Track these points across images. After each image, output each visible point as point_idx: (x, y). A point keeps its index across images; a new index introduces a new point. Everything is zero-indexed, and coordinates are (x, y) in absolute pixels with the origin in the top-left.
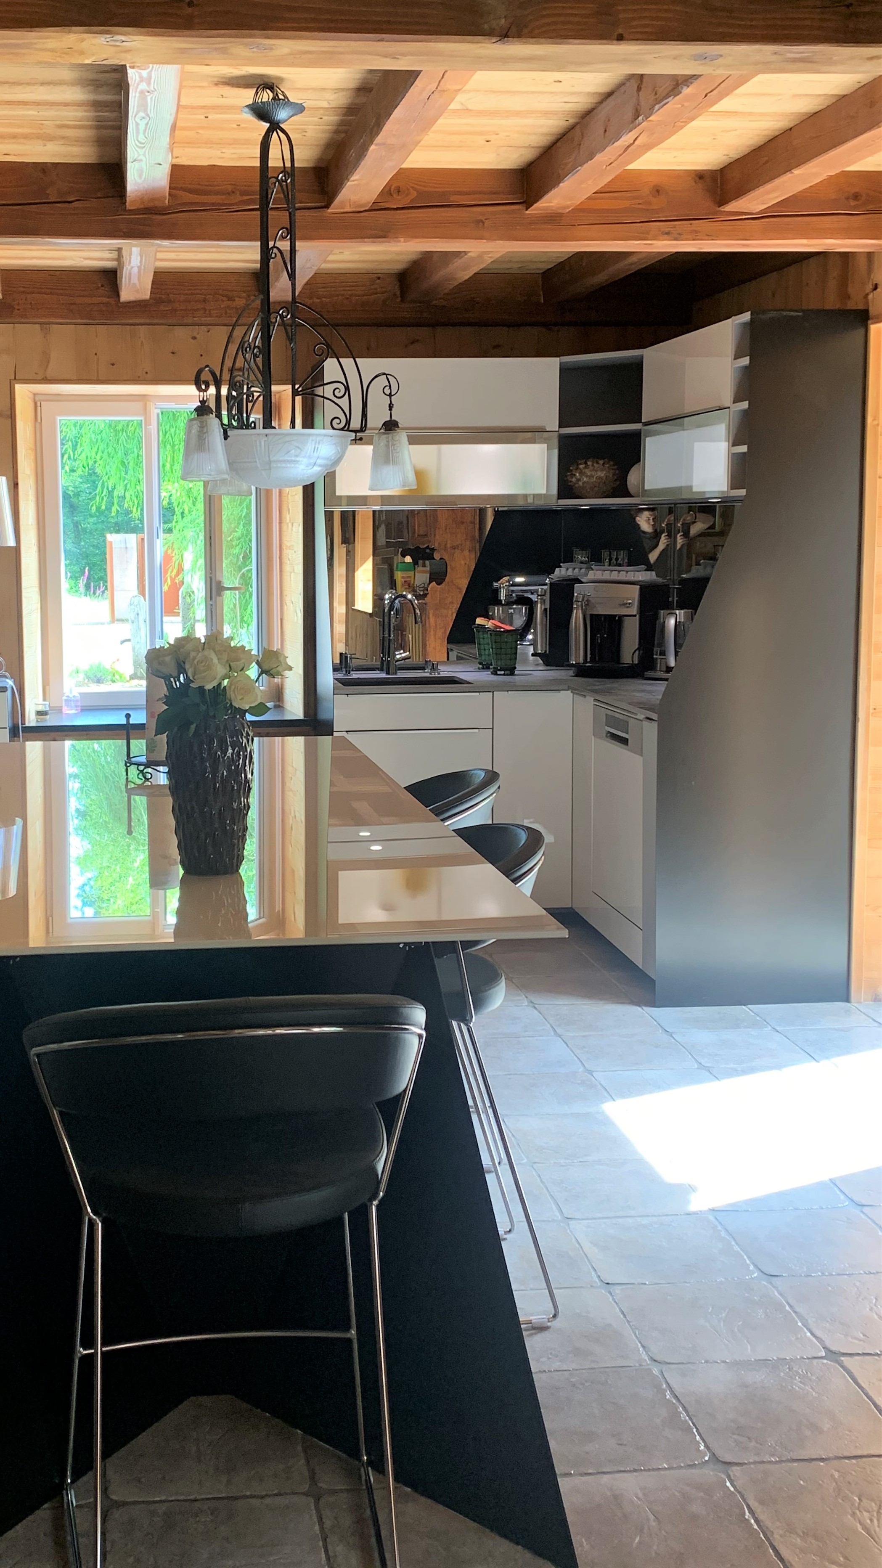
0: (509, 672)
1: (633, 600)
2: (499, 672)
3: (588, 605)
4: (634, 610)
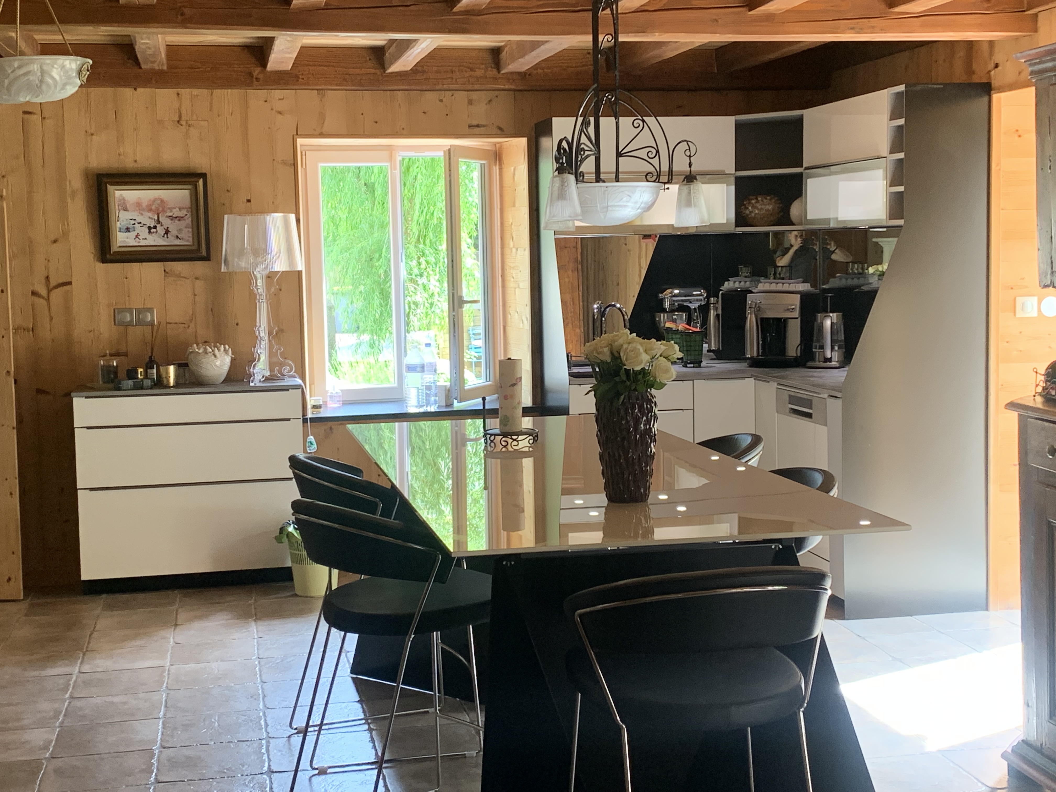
0: (697, 365)
1: (796, 306)
2: (688, 365)
3: (759, 310)
4: (796, 314)
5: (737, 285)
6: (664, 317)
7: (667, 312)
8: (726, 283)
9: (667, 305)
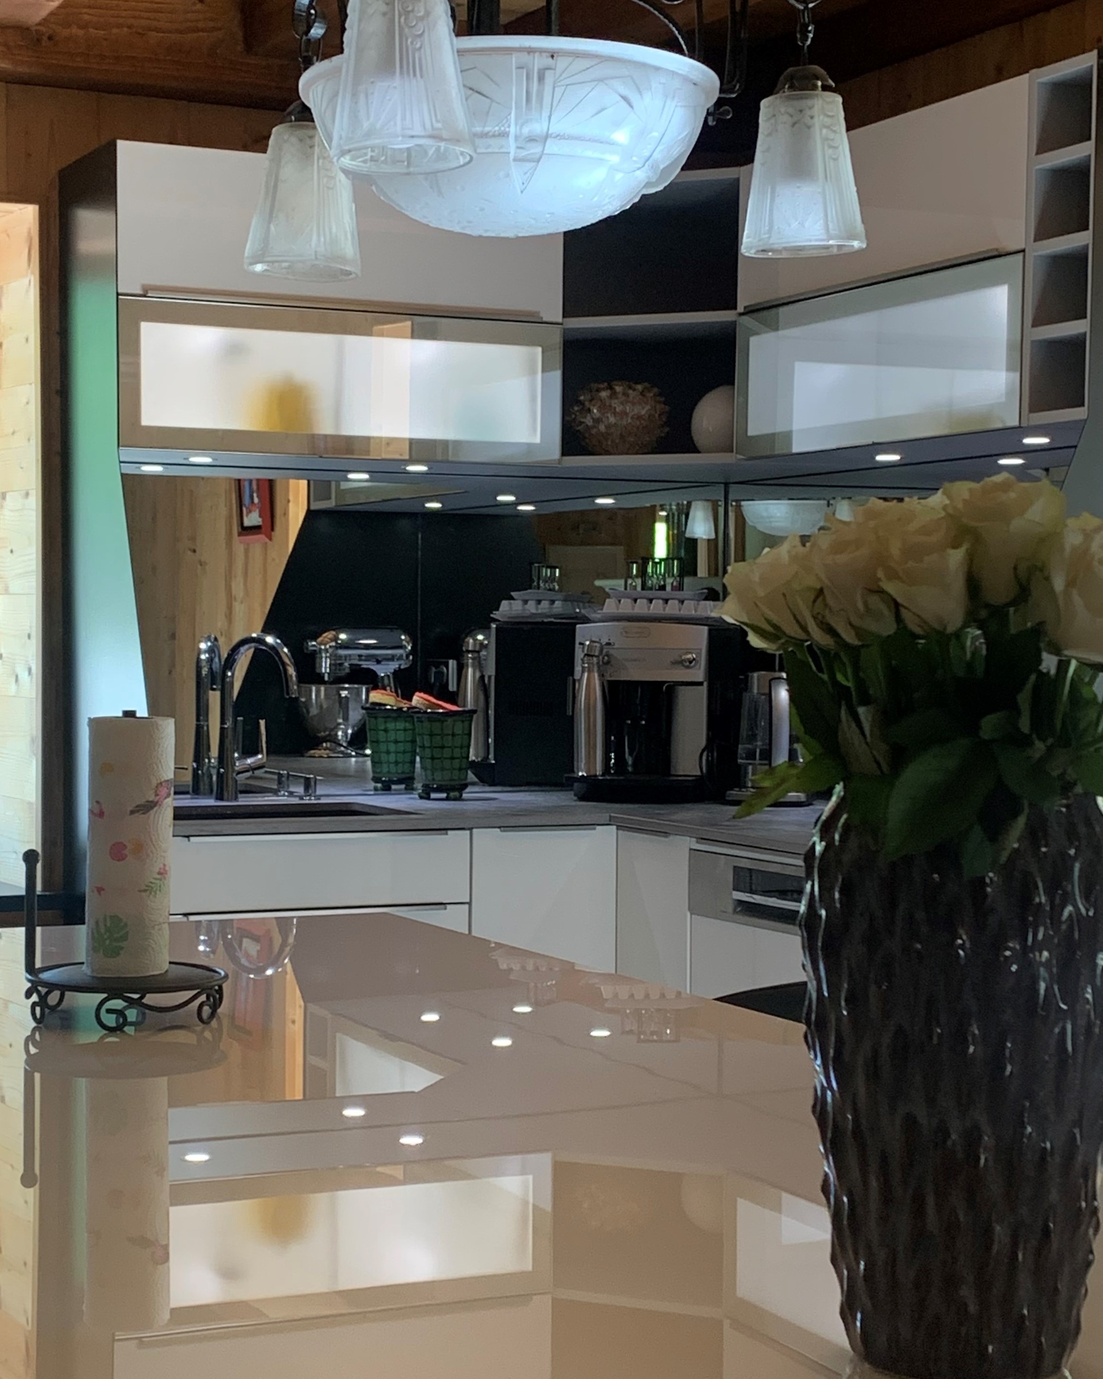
1: (699, 654)
3: (608, 663)
4: (699, 673)
5: (531, 607)
6: (318, 692)
7: (323, 682)
8: (504, 604)
9: (325, 666)
